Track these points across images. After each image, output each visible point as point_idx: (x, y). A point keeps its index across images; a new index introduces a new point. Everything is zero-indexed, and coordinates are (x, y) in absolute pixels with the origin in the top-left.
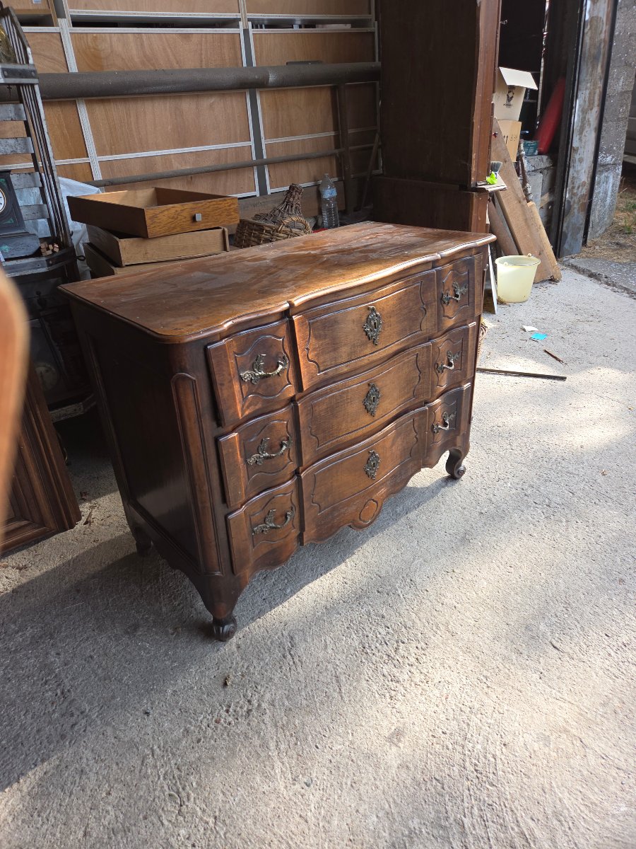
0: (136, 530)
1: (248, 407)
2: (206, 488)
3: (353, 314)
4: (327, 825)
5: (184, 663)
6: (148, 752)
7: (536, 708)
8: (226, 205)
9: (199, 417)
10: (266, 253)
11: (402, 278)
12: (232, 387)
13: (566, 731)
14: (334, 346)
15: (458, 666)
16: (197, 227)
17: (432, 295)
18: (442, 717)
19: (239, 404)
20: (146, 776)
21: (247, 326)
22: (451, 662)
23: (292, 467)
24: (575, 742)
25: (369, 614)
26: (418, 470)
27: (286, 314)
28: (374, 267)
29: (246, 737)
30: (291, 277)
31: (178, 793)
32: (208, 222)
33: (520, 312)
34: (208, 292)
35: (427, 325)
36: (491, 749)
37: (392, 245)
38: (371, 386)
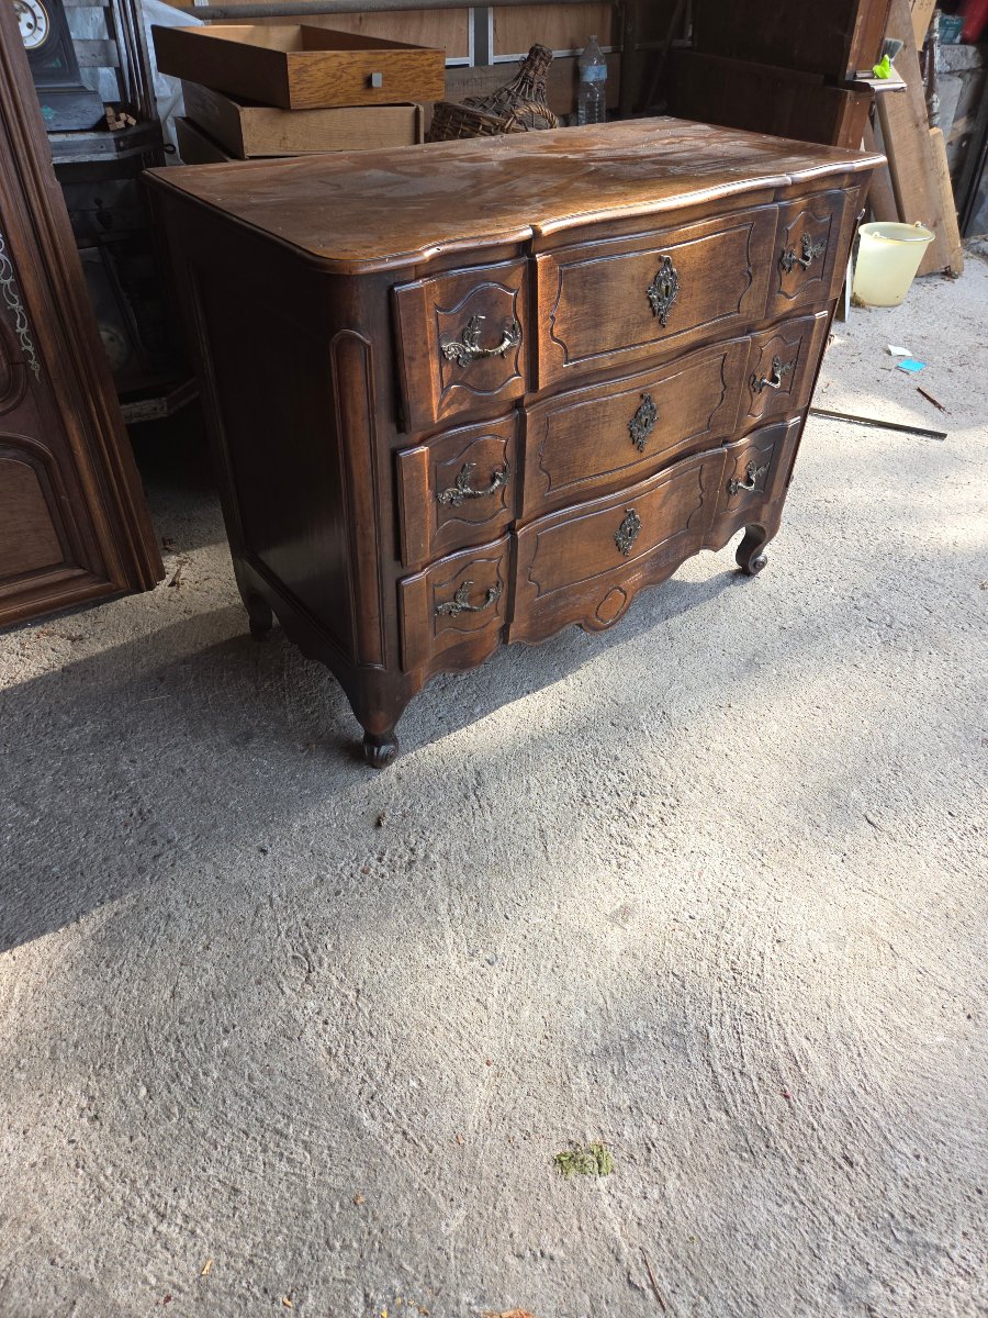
0: (251, 597)
1: (448, 406)
2: (372, 531)
3: (631, 269)
4: (514, 1015)
5: (318, 791)
6: (264, 900)
7: (830, 898)
8: (426, 63)
9: (371, 410)
10: (493, 150)
11: (722, 213)
12: (427, 365)
13: (871, 933)
14: (596, 319)
15: (722, 834)
16: (372, 98)
17: (765, 251)
18: (691, 896)
19: (436, 400)
20: (260, 930)
21: (459, 263)
22: (711, 827)
23: (505, 516)
24: (881, 948)
25: (596, 752)
26: (695, 552)
27: (525, 248)
28: (678, 187)
29: (406, 894)
30: (534, 190)
31: (306, 955)
32: (391, 91)
33: (886, 323)
34: (394, 201)
35: (750, 304)
36: (759, 945)
37: (708, 156)
38: (645, 398)
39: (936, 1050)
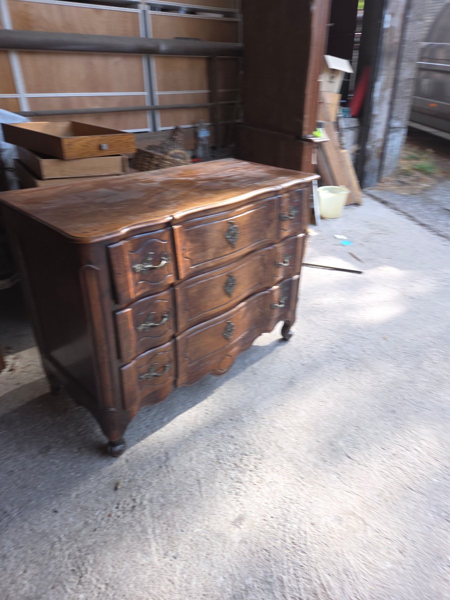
0: (50, 376)
1: (139, 290)
2: (105, 348)
3: (217, 227)
4: (188, 585)
5: (85, 474)
6: (56, 539)
7: (334, 498)
8: (126, 139)
9: (101, 297)
11: (254, 202)
12: (126, 276)
13: (354, 514)
14: (204, 248)
16: (103, 153)
17: (274, 214)
18: (271, 506)
19: (132, 287)
20: (54, 558)
21: (139, 232)
22: (278, 468)
23: (171, 332)
24: (358, 521)
25: (222, 435)
26: (260, 335)
27: (169, 224)
28: (234, 193)
29: (131, 526)
30: (173, 197)
31: (79, 568)
32: (111, 150)
33: (334, 225)
34: (110, 205)
35: (270, 235)
36: (303, 527)
37: (248, 177)
38: (230, 276)
39: (387, 572)
